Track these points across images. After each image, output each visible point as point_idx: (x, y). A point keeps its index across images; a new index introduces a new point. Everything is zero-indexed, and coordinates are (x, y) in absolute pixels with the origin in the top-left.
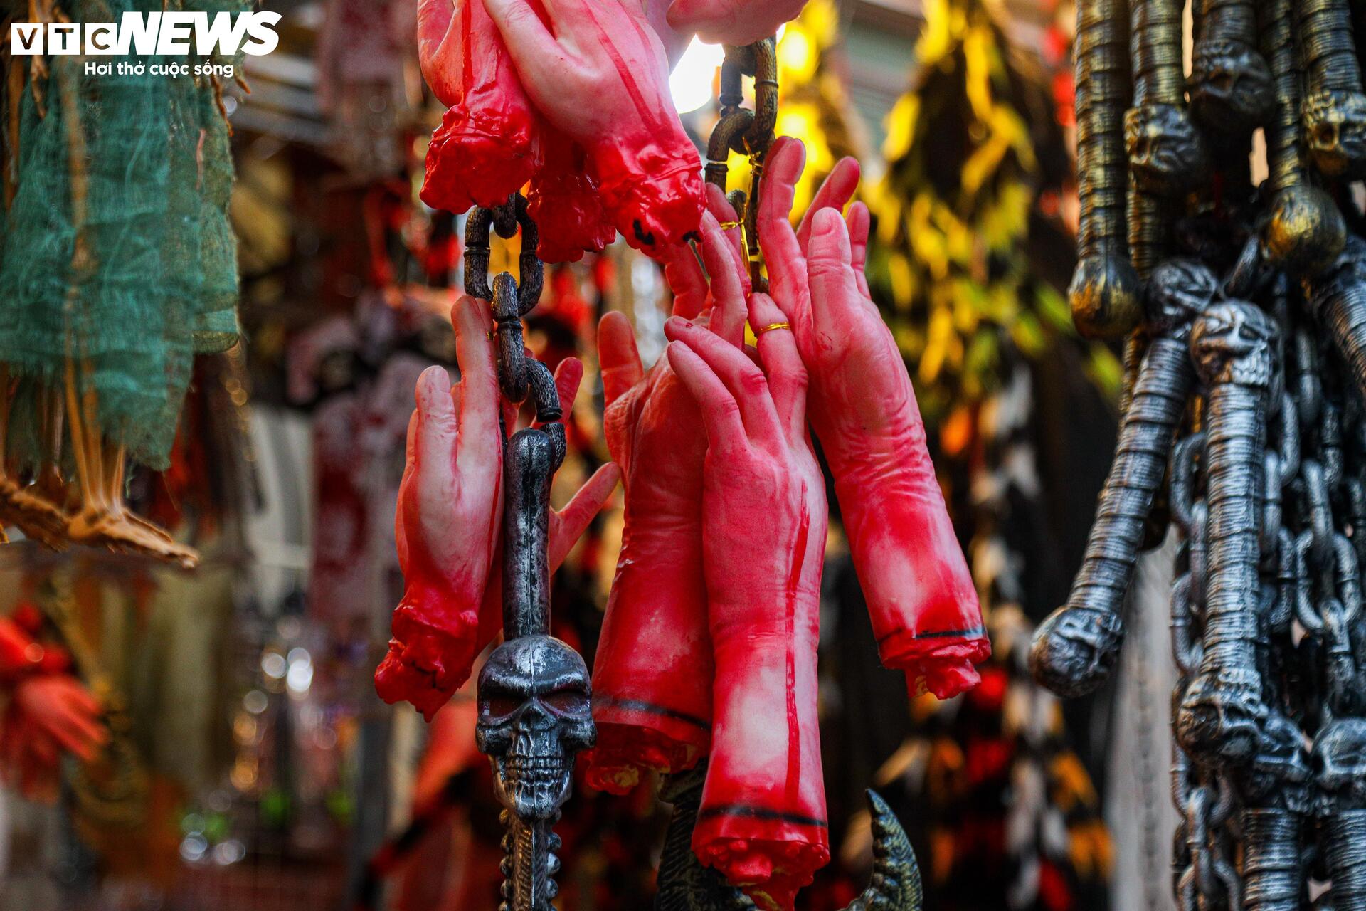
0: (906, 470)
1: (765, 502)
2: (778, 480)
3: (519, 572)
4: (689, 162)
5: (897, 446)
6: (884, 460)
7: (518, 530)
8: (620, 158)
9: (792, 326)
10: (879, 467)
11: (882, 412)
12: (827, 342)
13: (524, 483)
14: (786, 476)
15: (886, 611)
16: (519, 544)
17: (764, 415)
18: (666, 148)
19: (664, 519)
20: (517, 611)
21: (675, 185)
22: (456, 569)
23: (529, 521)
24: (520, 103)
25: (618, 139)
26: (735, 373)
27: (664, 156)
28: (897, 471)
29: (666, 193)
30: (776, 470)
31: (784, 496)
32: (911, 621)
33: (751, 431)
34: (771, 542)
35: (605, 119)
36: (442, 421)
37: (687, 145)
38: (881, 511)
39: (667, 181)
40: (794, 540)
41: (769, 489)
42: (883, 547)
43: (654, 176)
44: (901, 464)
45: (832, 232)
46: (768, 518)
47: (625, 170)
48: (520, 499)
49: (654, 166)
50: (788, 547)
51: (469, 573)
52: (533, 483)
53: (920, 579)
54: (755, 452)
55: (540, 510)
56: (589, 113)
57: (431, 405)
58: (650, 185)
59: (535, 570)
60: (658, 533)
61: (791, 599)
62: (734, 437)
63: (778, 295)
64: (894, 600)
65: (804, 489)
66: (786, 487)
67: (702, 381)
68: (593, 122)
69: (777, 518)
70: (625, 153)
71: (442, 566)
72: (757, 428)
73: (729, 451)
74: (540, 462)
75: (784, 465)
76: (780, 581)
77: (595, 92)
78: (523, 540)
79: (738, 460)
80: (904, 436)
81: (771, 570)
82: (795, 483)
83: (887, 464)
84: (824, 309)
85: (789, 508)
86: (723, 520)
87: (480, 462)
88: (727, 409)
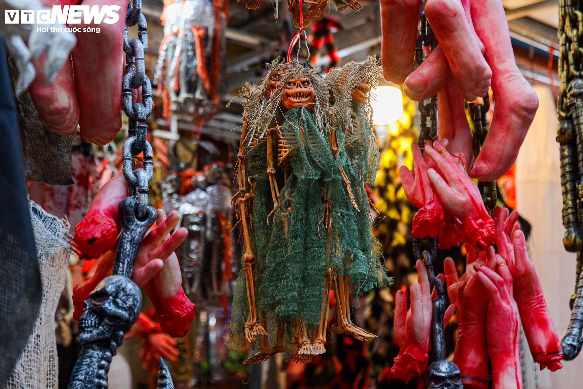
0: (541, 305)
1: (507, 318)
2: (510, 312)
3: (437, 341)
4: (491, 224)
5: (538, 298)
6: (534, 303)
7: (436, 329)
8: (471, 223)
9: (507, 263)
10: (533, 305)
11: (534, 289)
12: (520, 270)
13: (438, 314)
14: (512, 310)
15: (537, 347)
16: (437, 333)
17: (505, 292)
18: (483, 220)
19: (473, 322)
20: (438, 353)
21: (488, 231)
22: (423, 342)
23: (439, 326)
24: (440, 207)
25: (471, 218)
26: (496, 280)
27: (484, 222)
28: (538, 306)
29: (486, 234)
30: (509, 309)
31: (512, 316)
32: (544, 350)
33: (502, 298)
34: (509, 330)
35: (467, 212)
36: (419, 300)
37: (490, 219)
38: (534, 317)
39: (486, 229)
40: (515, 329)
41: (508, 315)
42: (535, 328)
43: (481, 228)
44: (539, 304)
45: (521, 238)
46: (508, 323)
47: (474, 227)
48: (436, 319)
49: (481, 225)
50: (513, 331)
51: (426, 343)
52: (440, 315)
53: (546, 337)
54: (504, 304)
55: (442, 323)
56: (462, 210)
57: (417, 295)
58: (481, 231)
59: (442, 340)
60: (471, 326)
61: (514, 346)
62: (498, 300)
63: (502, 254)
64: (539, 344)
65: (516, 314)
66: (512, 314)
67: (488, 284)
68: (463, 213)
69: (510, 323)
70: (473, 222)
71: (419, 341)
72: (504, 297)
73: (497, 304)
74: (442, 308)
75: (511, 307)
76: (512, 341)
77: (465, 204)
78: (438, 332)
79: (500, 306)
80: (540, 295)
81: (509, 338)
82: (514, 312)
83: (535, 304)
84: (519, 260)
85: (513, 321)
86: (495, 324)
87: (428, 310)
88: (496, 292)
